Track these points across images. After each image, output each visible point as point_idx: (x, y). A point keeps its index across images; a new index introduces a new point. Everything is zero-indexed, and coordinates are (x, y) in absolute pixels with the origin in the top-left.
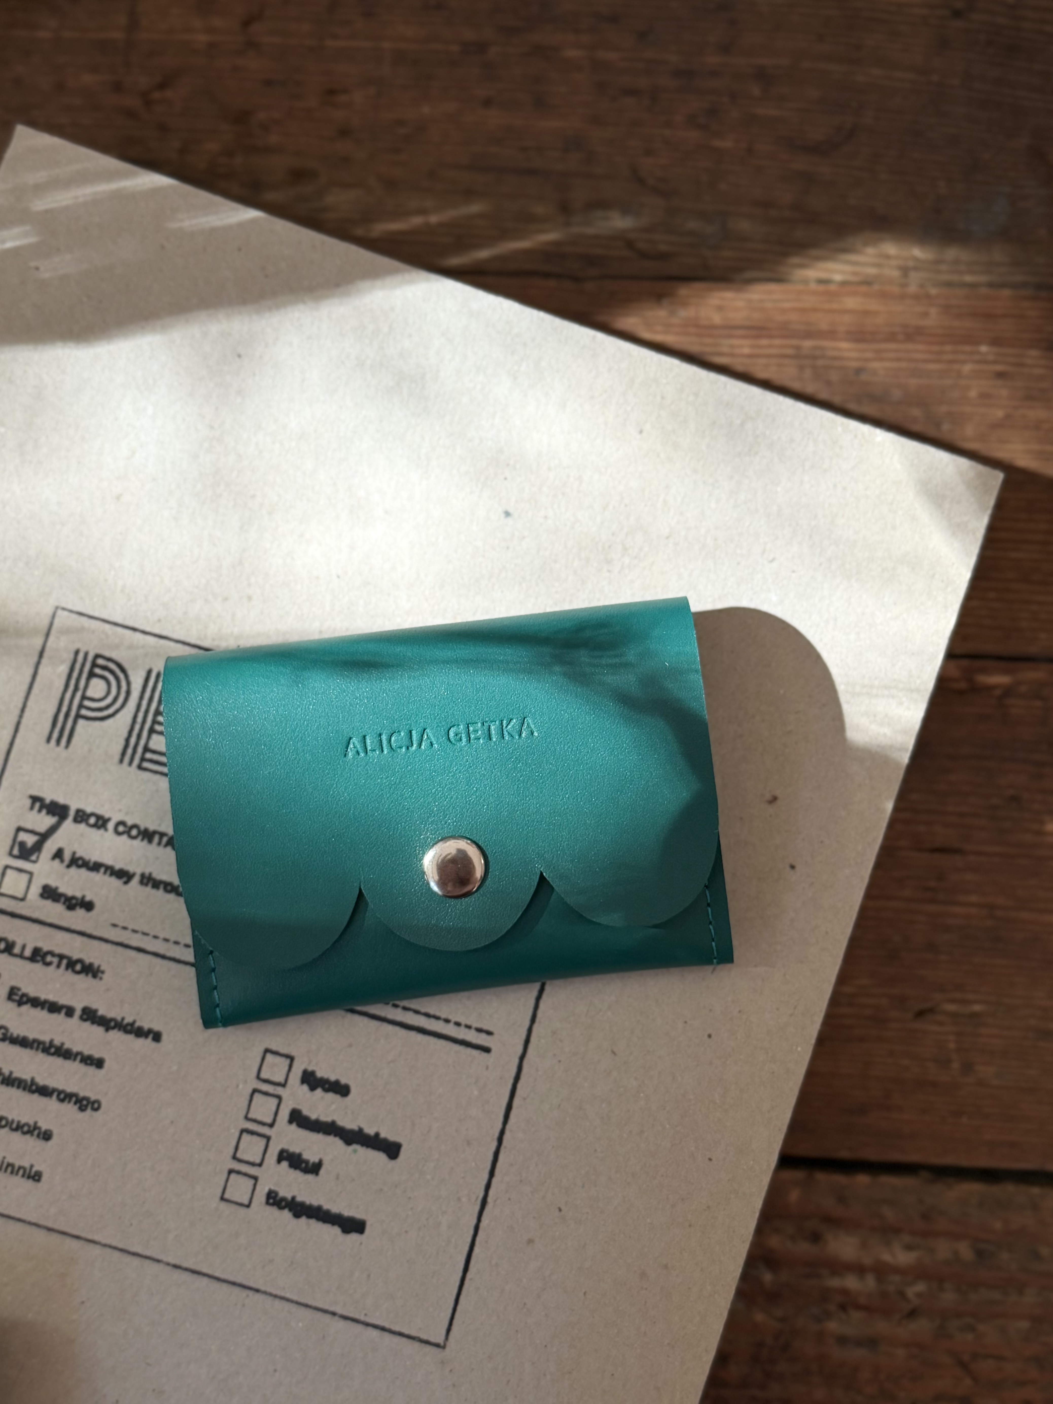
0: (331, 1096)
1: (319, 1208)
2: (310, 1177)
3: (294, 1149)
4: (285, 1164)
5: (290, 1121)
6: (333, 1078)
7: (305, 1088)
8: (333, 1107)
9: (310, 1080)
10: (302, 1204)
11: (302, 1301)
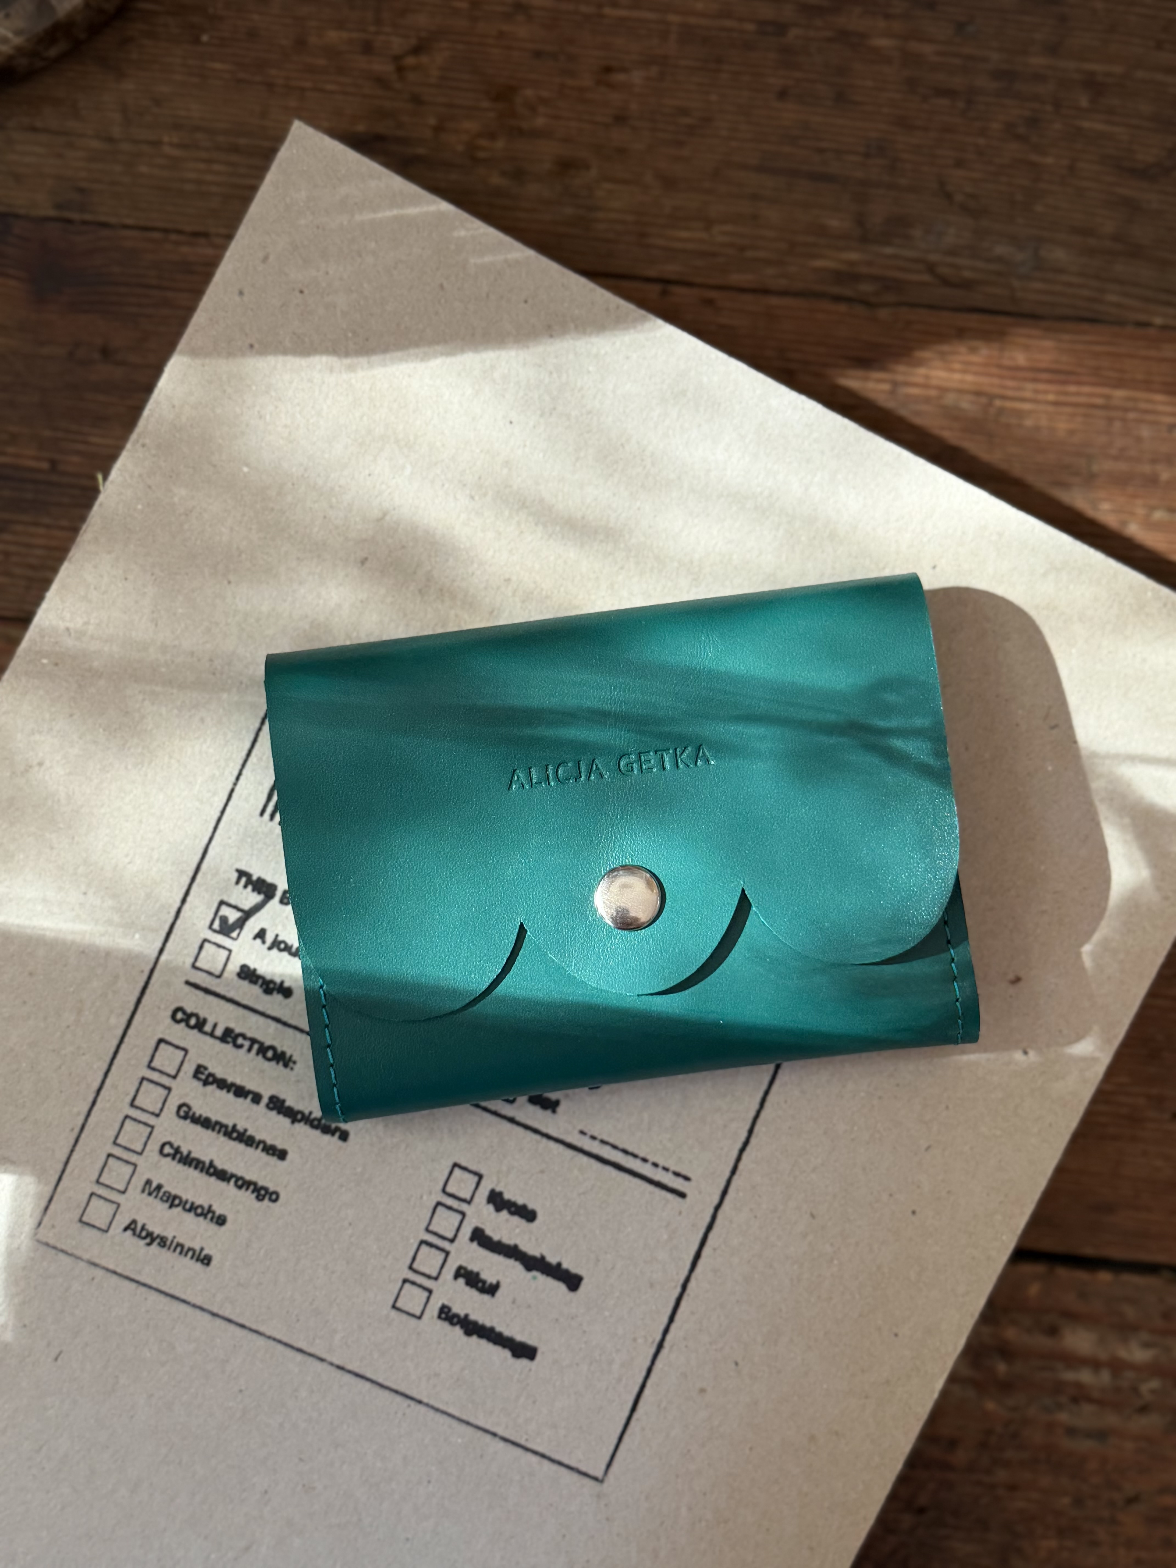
0: (516, 1220)
1: (492, 1330)
2: (486, 1298)
3: (473, 1267)
4: (461, 1281)
5: (472, 1239)
6: (520, 1201)
7: (491, 1208)
8: (517, 1231)
9: (497, 1200)
10: (475, 1323)
11: (464, 1417)
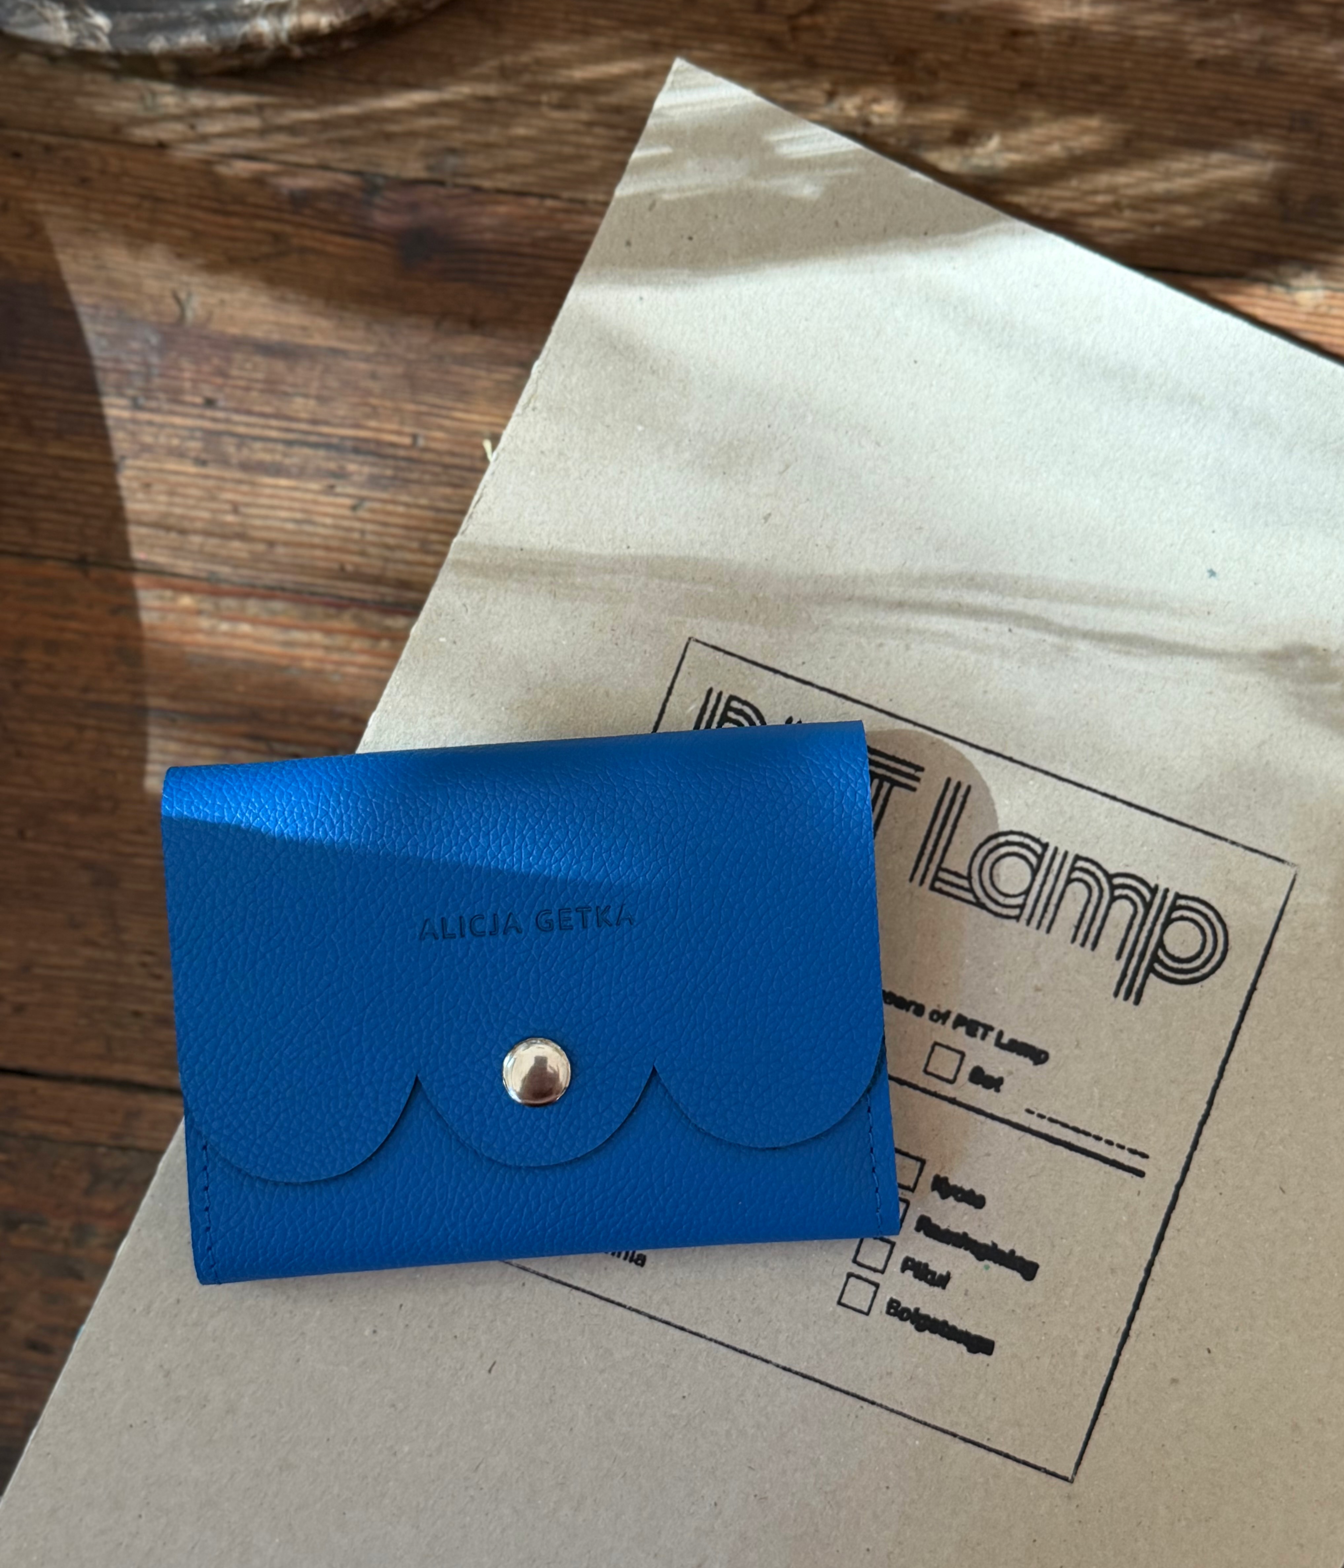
0: (963, 1206)
1: (945, 1323)
2: (937, 1290)
3: (920, 1258)
4: (909, 1273)
5: (918, 1229)
6: (967, 1187)
7: (936, 1194)
8: (966, 1218)
9: (942, 1187)
10: (927, 1317)
11: (920, 1418)
